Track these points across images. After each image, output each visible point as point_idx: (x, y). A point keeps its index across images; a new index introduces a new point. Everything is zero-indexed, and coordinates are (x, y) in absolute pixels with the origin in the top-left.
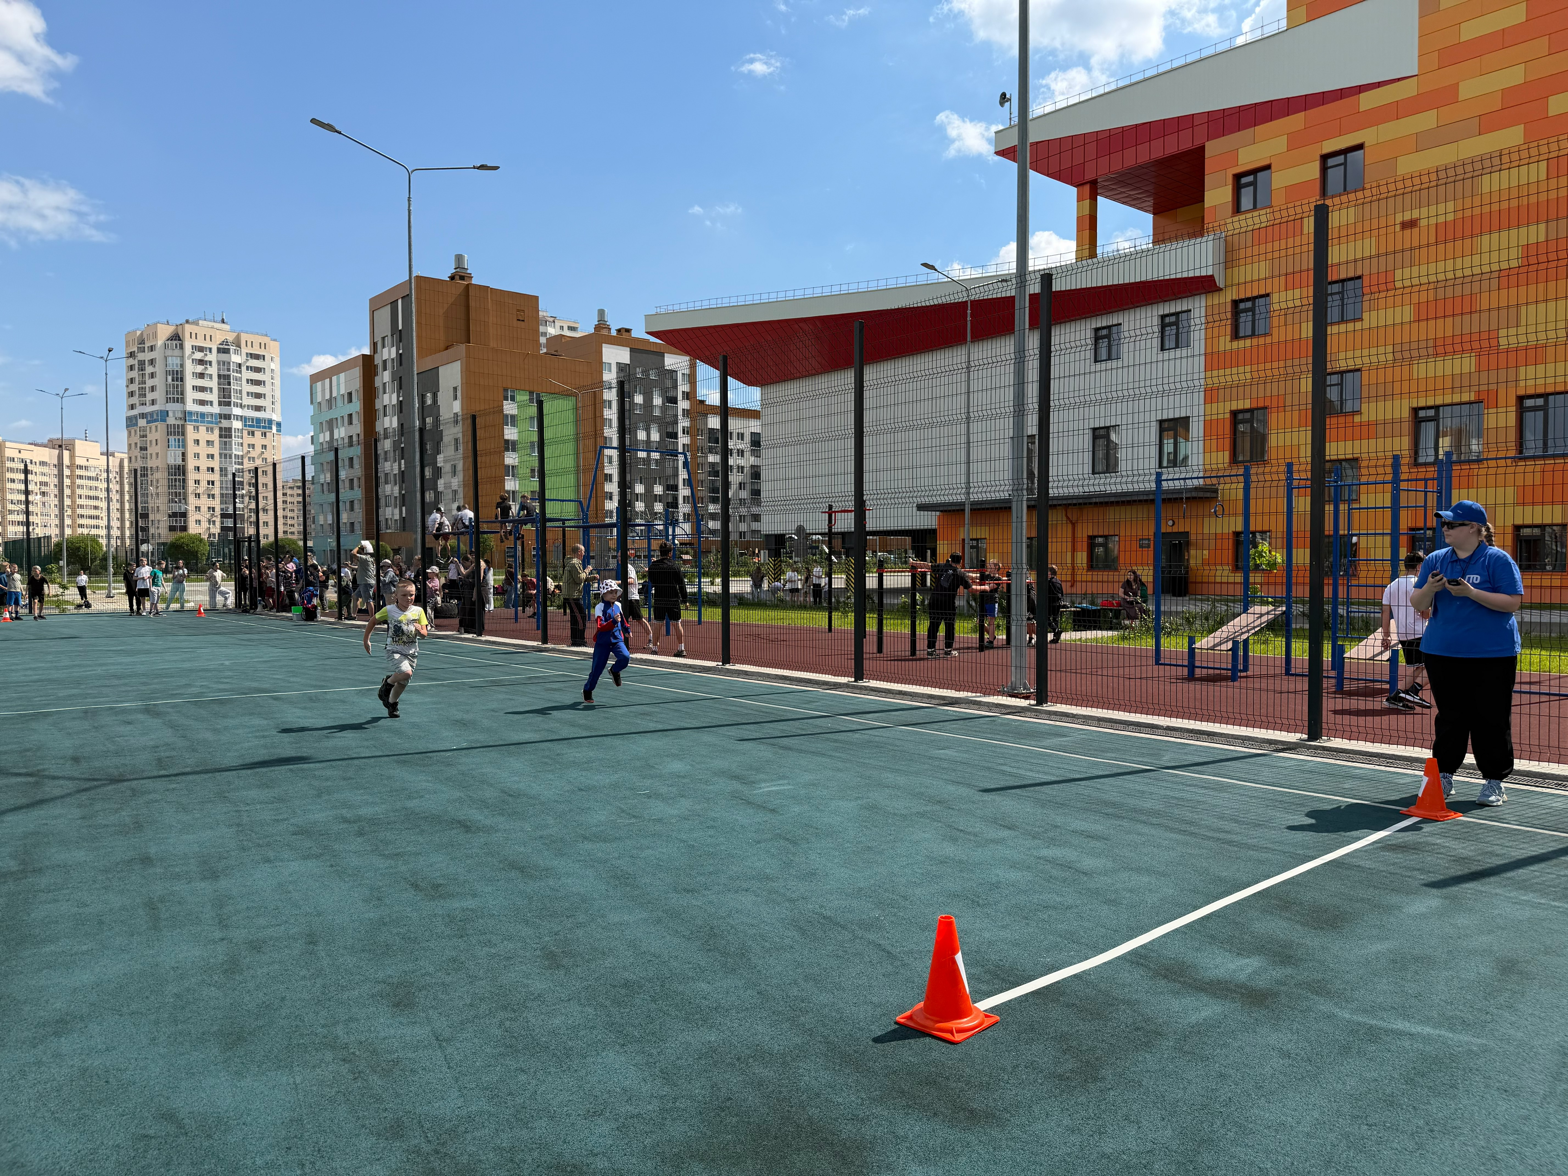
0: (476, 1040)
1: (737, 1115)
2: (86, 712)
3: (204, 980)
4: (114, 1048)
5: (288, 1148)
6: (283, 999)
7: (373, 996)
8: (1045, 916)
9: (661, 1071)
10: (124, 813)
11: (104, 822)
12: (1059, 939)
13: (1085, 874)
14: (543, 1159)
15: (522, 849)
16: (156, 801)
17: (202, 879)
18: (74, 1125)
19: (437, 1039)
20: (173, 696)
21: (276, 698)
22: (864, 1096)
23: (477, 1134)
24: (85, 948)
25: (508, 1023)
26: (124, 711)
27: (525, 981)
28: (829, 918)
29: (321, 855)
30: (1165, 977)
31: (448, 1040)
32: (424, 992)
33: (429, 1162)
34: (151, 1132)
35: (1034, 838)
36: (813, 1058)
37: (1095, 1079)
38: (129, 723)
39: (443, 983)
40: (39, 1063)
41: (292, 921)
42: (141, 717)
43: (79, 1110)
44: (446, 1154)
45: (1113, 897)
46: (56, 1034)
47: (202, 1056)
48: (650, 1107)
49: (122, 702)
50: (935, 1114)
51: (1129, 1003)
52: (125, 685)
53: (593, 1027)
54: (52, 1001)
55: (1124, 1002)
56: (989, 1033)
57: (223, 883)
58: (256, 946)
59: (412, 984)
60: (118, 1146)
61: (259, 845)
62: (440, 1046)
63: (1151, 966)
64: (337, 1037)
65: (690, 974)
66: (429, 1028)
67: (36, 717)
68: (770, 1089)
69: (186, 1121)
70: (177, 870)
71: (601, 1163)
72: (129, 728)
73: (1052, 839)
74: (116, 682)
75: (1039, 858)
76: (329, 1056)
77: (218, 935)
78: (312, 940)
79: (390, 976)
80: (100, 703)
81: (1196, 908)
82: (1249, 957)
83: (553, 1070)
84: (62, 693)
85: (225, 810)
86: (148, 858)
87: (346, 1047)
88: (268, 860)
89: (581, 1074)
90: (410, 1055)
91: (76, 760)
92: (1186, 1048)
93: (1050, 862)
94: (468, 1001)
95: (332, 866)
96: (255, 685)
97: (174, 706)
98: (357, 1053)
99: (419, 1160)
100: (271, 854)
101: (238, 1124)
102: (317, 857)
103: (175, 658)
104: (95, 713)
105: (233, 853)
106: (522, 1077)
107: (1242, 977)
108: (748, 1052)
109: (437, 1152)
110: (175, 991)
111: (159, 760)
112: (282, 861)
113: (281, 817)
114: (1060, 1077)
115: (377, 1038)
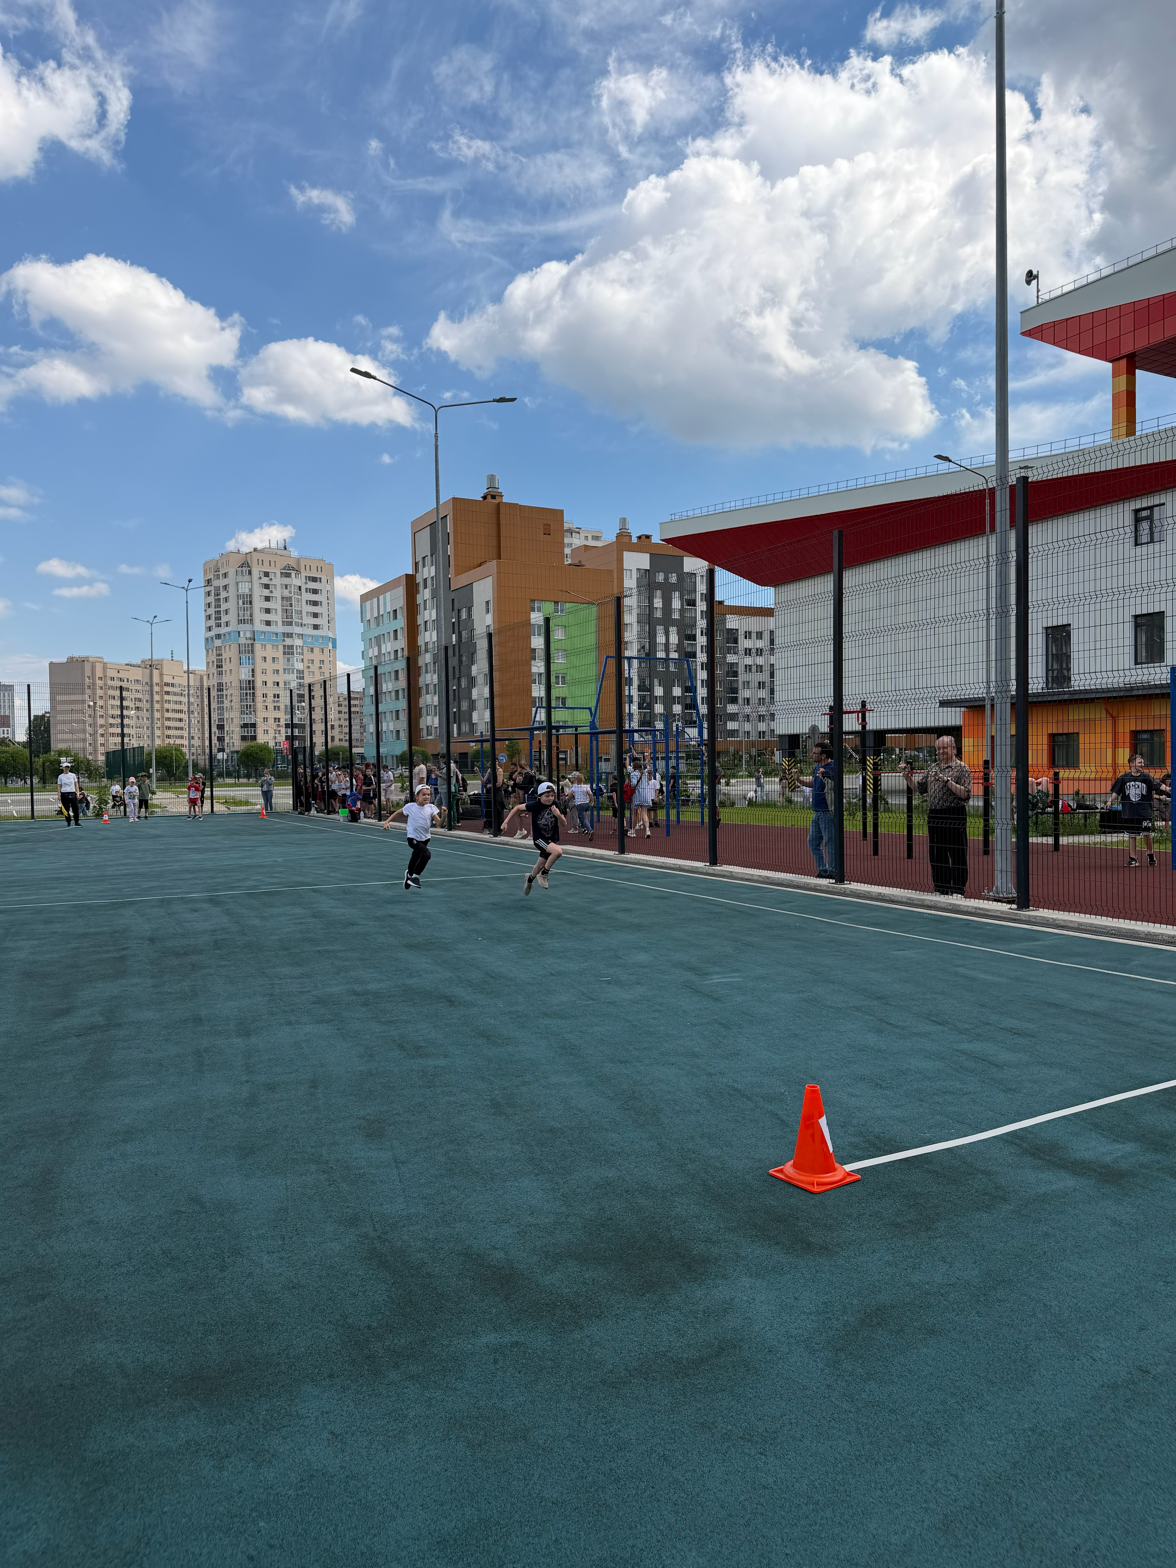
0: (425, 1164)
1: (614, 1231)
2: (162, 901)
3: (230, 1110)
4: (163, 1153)
5: (276, 1227)
6: (286, 1126)
7: (353, 1128)
8: (941, 1100)
9: (563, 1195)
10: (185, 984)
11: (169, 990)
12: (945, 1119)
13: (997, 1066)
14: (457, 1248)
15: (492, 1021)
16: (210, 975)
17: (237, 1036)
18: (132, 1201)
19: (395, 1161)
20: (233, 888)
21: (315, 891)
22: (722, 1226)
23: (411, 1228)
24: (147, 1083)
25: (451, 1154)
26: (192, 900)
27: (472, 1124)
28: (739, 1091)
29: (332, 1020)
30: (1033, 1155)
31: (402, 1163)
32: (393, 1127)
33: (373, 1244)
34: (183, 1209)
35: (961, 1033)
36: (688, 1195)
37: (928, 1229)
38: (196, 911)
39: (408, 1122)
40: (112, 1159)
41: (301, 1070)
42: (205, 906)
43: (136, 1191)
44: (386, 1240)
45: (1014, 1086)
46: (125, 1141)
47: (222, 1162)
48: (547, 1221)
49: (191, 893)
50: (777, 1243)
51: (987, 1173)
52: (196, 878)
53: (518, 1160)
54: (122, 1118)
55: (982, 1172)
56: (848, 1188)
57: (253, 1040)
58: (271, 1087)
59: (384, 1120)
60: (160, 1216)
61: (285, 1012)
62: (397, 1167)
63: (1024, 1145)
64: (321, 1155)
65: (605, 1126)
66: (391, 1153)
67: (123, 905)
68: (647, 1214)
69: (208, 1204)
70: (220, 1028)
71: (499, 1255)
72: (196, 914)
73: (979, 1035)
74: (189, 876)
75: (958, 1051)
76: (314, 1168)
77: (244, 1078)
78: (314, 1084)
79: (369, 1114)
80: (174, 894)
81: (1092, 1099)
82: (1124, 1143)
83: (478, 1188)
84: (145, 885)
85: (262, 983)
86: (200, 1019)
87: (327, 1162)
88: (290, 1023)
89: (499, 1193)
90: (373, 1171)
91: (152, 940)
92: (1023, 1212)
93: (966, 1054)
94: (425, 1135)
95: (338, 1029)
96: (300, 879)
97: (232, 897)
98: (334, 1167)
99: (366, 1242)
100: (293, 1018)
101: (242, 1208)
102: (328, 1022)
103: (238, 856)
104: (169, 902)
105: (263, 1017)
106: (454, 1192)
107: (1108, 1159)
108: (636, 1187)
109: (379, 1237)
110: (209, 1116)
111: (216, 942)
112: (300, 1024)
113: (303, 990)
114: (897, 1225)
115: (351, 1158)
